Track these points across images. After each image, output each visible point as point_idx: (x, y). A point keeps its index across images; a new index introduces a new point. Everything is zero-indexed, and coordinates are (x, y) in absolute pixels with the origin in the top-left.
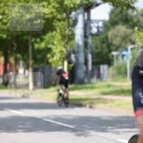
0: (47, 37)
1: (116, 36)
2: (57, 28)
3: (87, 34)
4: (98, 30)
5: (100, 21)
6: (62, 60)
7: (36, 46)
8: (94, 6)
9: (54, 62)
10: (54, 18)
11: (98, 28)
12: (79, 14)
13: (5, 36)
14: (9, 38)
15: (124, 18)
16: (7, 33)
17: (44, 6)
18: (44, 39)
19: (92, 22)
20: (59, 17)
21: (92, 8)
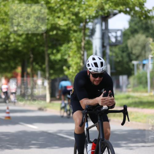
0: (63, 48)
1: (136, 45)
2: (73, 39)
3: (105, 44)
4: (116, 40)
5: (118, 30)
7: (53, 57)
8: (112, 16)
9: (70, 75)
10: (69, 29)
11: (116, 37)
12: (96, 24)
13: (20, 48)
14: (25, 51)
15: (144, 26)
17: (59, 17)
18: (61, 50)
19: (110, 31)
20: (75, 28)
21: (110, 18)
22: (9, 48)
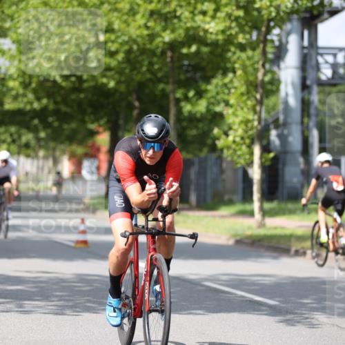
0: (212, 87)
2: (237, 66)
3: (308, 82)
4: (335, 73)
6: (248, 141)
7: (187, 108)
8: (326, 15)
9: (228, 148)
12: (288, 34)
13: (112, 84)
14: (123, 88)
16: (117, 76)
17: (204, 13)
18: (206, 91)
20: (241, 39)
21: (322, 21)
22: (85, 85)
